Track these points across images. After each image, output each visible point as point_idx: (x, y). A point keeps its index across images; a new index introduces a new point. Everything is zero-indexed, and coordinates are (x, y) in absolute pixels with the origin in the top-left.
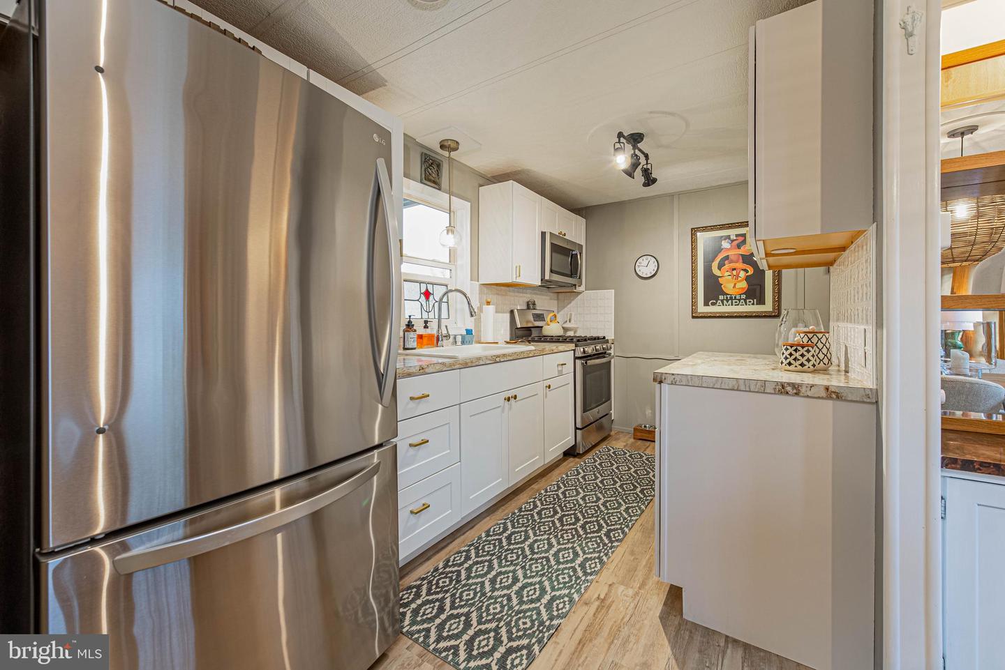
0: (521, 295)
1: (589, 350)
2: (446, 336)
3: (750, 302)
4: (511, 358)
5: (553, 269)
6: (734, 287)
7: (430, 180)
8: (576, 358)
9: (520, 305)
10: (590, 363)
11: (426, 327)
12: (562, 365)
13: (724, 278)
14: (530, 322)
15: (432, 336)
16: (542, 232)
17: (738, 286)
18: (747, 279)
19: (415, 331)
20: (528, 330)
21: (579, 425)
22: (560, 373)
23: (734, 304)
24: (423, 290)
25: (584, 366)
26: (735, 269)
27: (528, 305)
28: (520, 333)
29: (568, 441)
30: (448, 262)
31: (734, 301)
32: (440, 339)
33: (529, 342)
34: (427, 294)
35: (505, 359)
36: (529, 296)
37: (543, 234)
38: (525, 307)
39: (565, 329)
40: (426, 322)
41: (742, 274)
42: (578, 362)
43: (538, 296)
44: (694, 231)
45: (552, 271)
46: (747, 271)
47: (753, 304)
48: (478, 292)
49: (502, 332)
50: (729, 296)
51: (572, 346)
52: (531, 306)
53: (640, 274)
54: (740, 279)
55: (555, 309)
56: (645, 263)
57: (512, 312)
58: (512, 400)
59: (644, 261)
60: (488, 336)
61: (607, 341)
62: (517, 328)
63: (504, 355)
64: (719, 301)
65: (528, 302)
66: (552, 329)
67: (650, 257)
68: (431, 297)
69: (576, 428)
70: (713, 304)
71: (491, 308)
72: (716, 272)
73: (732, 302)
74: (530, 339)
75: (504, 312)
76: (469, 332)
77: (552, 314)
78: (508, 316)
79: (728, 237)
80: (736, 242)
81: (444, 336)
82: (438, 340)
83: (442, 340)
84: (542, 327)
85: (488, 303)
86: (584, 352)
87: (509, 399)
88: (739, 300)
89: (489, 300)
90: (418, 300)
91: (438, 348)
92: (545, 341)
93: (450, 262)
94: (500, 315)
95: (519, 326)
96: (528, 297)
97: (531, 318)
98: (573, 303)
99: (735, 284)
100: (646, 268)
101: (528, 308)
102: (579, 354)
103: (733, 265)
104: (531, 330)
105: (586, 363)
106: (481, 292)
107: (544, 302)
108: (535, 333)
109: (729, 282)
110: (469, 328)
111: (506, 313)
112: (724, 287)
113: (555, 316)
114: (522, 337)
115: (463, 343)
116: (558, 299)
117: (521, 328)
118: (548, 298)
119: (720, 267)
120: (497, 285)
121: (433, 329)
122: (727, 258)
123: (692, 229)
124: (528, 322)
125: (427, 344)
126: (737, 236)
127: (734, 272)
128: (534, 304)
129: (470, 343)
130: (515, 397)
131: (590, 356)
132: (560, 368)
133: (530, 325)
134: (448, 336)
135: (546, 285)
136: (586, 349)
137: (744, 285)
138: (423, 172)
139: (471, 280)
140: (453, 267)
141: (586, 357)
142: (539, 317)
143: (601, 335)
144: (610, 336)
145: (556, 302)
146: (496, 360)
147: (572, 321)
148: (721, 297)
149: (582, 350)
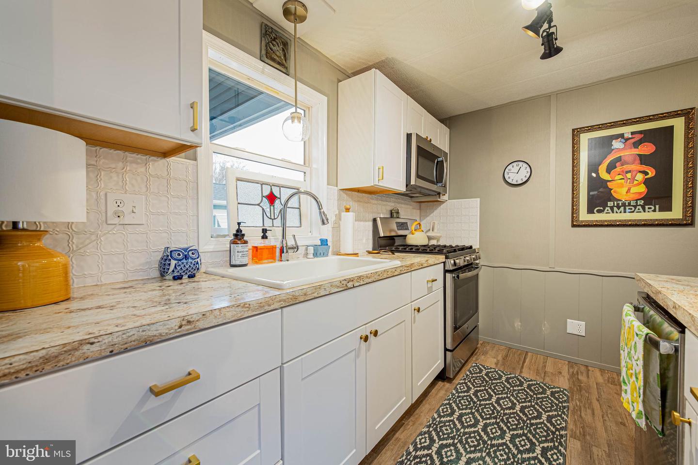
0: (385, 203)
1: (460, 262)
2: (293, 248)
3: (649, 208)
4: (370, 280)
5: (420, 174)
6: (628, 191)
7: (273, 60)
8: (446, 271)
9: (383, 213)
10: (462, 276)
11: (264, 237)
12: (433, 281)
13: (614, 183)
14: (394, 230)
15: (273, 248)
16: (407, 134)
17: (633, 190)
18: (646, 182)
19: (246, 242)
20: (392, 239)
21: (449, 347)
22: (430, 290)
23: (628, 210)
24: (267, 192)
25: (456, 280)
26: (630, 171)
27: (391, 213)
28: (383, 242)
29: (438, 365)
30: (303, 164)
31: (627, 208)
32: (285, 251)
33: (393, 252)
34: (272, 198)
35: (362, 283)
36: (393, 204)
37: (409, 136)
38: (389, 216)
39: (429, 238)
40: (264, 231)
41: (640, 177)
42: (448, 275)
43: (403, 205)
44: (576, 133)
45: (418, 176)
46: (646, 173)
47: (654, 211)
48: (336, 198)
49: (364, 241)
50: (620, 202)
51: (442, 258)
52: (395, 215)
53: (510, 181)
54: (636, 182)
55: (418, 219)
56: (516, 169)
57: (375, 220)
58: (372, 338)
59: (514, 168)
60: (348, 246)
61: (474, 251)
62: (380, 237)
63: (360, 277)
64: (607, 208)
65: (391, 211)
66: (416, 238)
67: (521, 164)
68: (277, 202)
69: (446, 350)
70: (599, 211)
71: (350, 216)
72: (604, 176)
73: (625, 209)
74: (393, 249)
75: (366, 221)
76: (324, 242)
77: (416, 223)
78: (371, 224)
79: (621, 136)
80: (632, 141)
81: (290, 248)
82: (282, 251)
83: (287, 252)
84: (406, 236)
85: (348, 210)
86: (455, 264)
87: (366, 339)
88: (635, 207)
89: (348, 207)
90: (258, 205)
91: (283, 263)
92: (411, 251)
93: (304, 164)
94: (362, 223)
95: (382, 235)
96: (391, 205)
97: (395, 227)
98: (436, 212)
99: (629, 190)
100: (517, 174)
101: (392, 216)
102: (449, 267)
103: (627, 167)
104: (394, 239)
105: (458, 277)
106: (340, 199)
107: (407, 212)
108: (398, 242)
109: (622, 186)
110: (324, 238)
111: (369, 221)
112: (615, 192)
113: (420, 224)
114: (385, 246)
115: (316, 255)
116: (420, 209)
117: (383, 237)
118: (411, 207)
119: (609, 170)
120: (358, 190)
121: (274, 240)
122: (619, 159)
123: (573, 130)
124: (391, 231)
125: (267, 259)
126: (632, 133)
127: (629, 175)
128: (398, 213)
129: (325, 254)
130: (376, 334)
131: (460, 268)
132: (430, 285)
133: (393, 234)
134: (296, 248)
135: (411, 194)
136: (457, 261)
137: (642, 189)
138: (264, 48)
139: (328, 184)
140: (307, 170)
141: (457, 269)
142: (403, 226)
143: (467, 244)
144: (476, 246)
145: (419, 211)
146: (347, 285)
147: (435, 230)
148: (610, 204)
149: (452, 262)
